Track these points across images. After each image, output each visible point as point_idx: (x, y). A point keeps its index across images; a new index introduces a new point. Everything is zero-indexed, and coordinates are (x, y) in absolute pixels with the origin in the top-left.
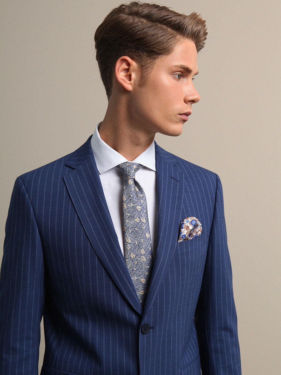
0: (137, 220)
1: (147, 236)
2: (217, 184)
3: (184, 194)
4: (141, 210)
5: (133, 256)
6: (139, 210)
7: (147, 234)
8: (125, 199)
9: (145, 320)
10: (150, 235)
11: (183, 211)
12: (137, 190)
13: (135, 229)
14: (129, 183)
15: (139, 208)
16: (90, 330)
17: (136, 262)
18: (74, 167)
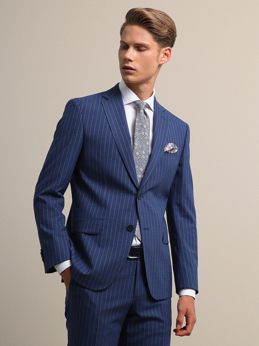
0: (143, 133)
1: (147, 144)
2: (187, 128)
3: (168, 128)
4: (146, 128)
5: (138, 154)
6: (145, 127)
7: (148, 143)
8: (137, 120)
9: (140, 192)
10: (149, 143)
11: (167, 136)
12: (145, 117)
13: (140, 139)
14: (141, 111)
15: (145, 126)
16: (105, 193)
17: (139, 158)
18: (108, 99)
